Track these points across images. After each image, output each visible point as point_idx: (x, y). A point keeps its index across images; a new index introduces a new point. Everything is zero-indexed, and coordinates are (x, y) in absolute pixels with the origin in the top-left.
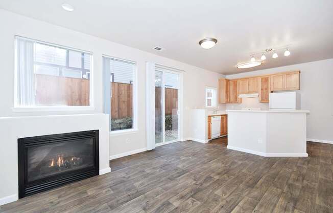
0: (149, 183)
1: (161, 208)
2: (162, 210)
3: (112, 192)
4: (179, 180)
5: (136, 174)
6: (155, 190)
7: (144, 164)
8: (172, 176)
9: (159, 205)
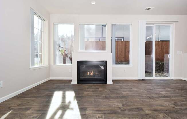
0: (132, 95)
1: (135, 109)
2: (135, 110)
3: (109, 92)
4: (158, 100)
5: (126, 88)
6: (135, 99)
7: (133, 85)
8: (152, 96)
9: (134, 107)
